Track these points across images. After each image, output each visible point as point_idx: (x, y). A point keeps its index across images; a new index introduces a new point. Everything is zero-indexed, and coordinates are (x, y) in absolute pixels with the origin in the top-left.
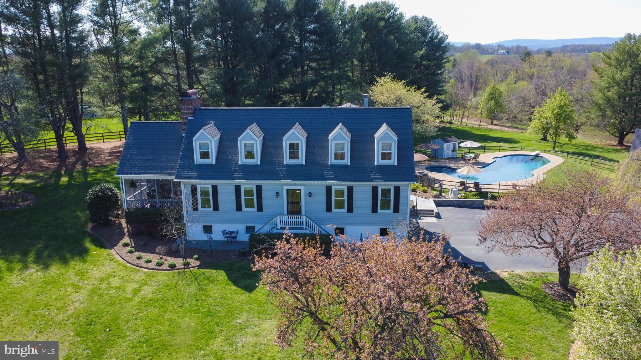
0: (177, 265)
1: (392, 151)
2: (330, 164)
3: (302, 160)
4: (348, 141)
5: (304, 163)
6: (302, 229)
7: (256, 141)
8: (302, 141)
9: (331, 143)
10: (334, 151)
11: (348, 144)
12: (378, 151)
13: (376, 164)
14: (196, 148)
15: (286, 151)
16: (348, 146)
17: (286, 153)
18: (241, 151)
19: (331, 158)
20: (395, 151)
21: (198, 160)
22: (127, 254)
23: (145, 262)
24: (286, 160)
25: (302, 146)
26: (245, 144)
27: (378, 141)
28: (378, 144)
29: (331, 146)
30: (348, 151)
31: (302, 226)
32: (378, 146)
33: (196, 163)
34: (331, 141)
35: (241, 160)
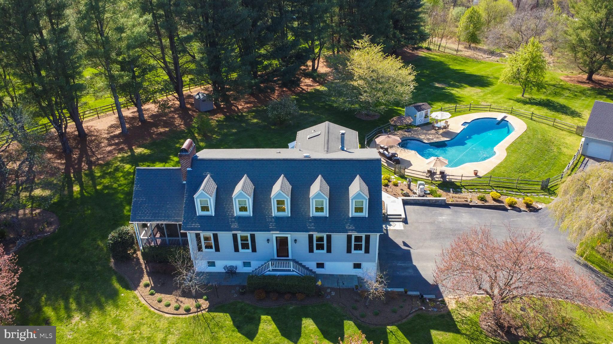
0: (191, 308)
1: (364, 206)
2: (311, 216)
3: (287, 213)
4: (326, 200)
5: (290, 215)
6: (289, 271)
7: (249, 199)
8: (287, 199)
9: (312, 201)
10: (314, 206)
11: (326, 201)
12: (352, 206)
13: (350, 216)
14: (197, 204)
15: (274, 206)
16: (326, 203)
17: (274, 208)
18: (236, 206)
19: (313, 211)
20: (366, 207)
21: (199, 212)
22: (150, 296)
23: (165, 306)
24: (275, 213)
25: (287, 203)
26: (239, 201)
27: (352, 200)
28: (352, 201)
29: (312, 203)
30: (326, 207)
31: (289, 269)
32: (352, 203)
33: (198, 215)
34: (312, 199)
35: (236, 213)
